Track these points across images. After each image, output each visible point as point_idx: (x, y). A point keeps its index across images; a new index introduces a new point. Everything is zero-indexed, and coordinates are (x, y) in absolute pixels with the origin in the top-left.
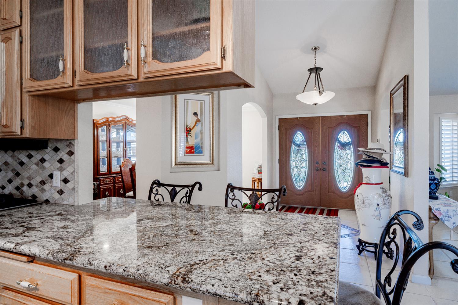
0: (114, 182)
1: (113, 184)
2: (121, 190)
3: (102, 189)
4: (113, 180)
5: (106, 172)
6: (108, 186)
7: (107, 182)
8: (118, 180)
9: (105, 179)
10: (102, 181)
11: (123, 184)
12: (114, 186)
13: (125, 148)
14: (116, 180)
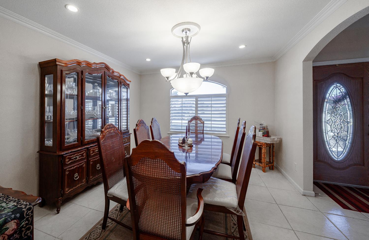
0: (88, 156)
1: (85, 160)
2: (98, 165)
3: (68, 171)
4: (87, 154)
5: (76, 143)
6: (78, 165)
7: (76, 158)
8: (93, 151)
9: (74, 154)
10: (68, 158)
11: (100, 157)
12: (88, 163)
13: (103, 107)
14: (91, 152)
